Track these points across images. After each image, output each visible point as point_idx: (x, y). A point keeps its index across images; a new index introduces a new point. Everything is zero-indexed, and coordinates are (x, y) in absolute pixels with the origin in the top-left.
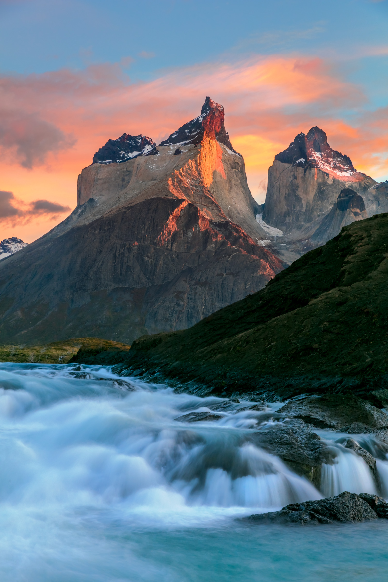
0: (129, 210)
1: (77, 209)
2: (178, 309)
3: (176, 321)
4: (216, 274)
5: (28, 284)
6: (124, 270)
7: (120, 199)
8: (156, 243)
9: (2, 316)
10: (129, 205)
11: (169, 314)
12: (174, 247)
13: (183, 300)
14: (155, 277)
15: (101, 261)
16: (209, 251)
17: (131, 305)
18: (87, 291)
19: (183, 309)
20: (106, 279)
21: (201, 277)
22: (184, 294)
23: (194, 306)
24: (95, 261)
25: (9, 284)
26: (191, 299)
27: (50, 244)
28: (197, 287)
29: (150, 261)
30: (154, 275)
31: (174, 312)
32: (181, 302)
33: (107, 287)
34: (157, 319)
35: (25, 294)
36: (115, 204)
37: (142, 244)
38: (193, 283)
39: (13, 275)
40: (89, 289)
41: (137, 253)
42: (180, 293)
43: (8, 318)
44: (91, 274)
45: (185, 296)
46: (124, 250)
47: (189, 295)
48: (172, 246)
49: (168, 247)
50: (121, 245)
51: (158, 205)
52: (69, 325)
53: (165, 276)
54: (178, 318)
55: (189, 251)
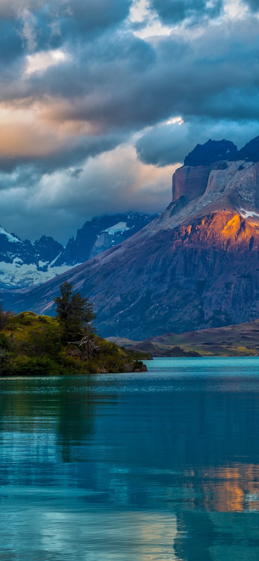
0: (197, 221)
1: (170, 206)
2: (227, 296)
3: (225, 304)
4: (255, 270)
5: (126, 276)
6: (192, 267)
7: (196, 208)
8: (215, 247)
9: (108, 300)
10: (198, 217)
11: (220, 299)
12: (228, 249)
13: (230, 289)
14: (213, 272)
15: (176, 261)
16: (254, 251)
17: (195, 294)
18: (166, 283)
19: (230, 296)
20: (179, 274)
21: (245, 271)
22: (232, 285)
23: (238, 294)
24: (172, 260)
25: (113, 275)
26: (236, 288)
27: (143, 243)
28: (241, 279)
29: (210, 260)
30: (213, 270)
31: (224, 298)
32: (229, 291)
33: (179, 280)
34: (212, 303)
35: (124, 284)
36: (192, 212)
37: (205, 248)
38: (239, 276)
39: (116, 268)
40: (168, 282)
41: (201, 254)
42: (230, 283)
43: (112, 302)
44: (169, 270)
45: (233, 286)
46: (192, 253)
47: (235, 285)
48: (227, 249)
49: (224, 250)
50: (190, 249)
51: (216, 219)
52: (152, 307)
53: (220, 271)
54: (226, 302)
55: (239, 252)
